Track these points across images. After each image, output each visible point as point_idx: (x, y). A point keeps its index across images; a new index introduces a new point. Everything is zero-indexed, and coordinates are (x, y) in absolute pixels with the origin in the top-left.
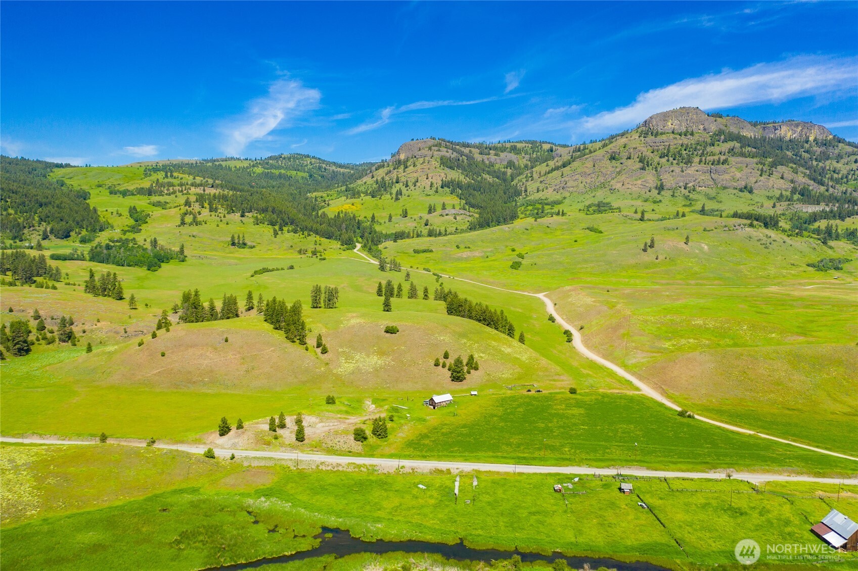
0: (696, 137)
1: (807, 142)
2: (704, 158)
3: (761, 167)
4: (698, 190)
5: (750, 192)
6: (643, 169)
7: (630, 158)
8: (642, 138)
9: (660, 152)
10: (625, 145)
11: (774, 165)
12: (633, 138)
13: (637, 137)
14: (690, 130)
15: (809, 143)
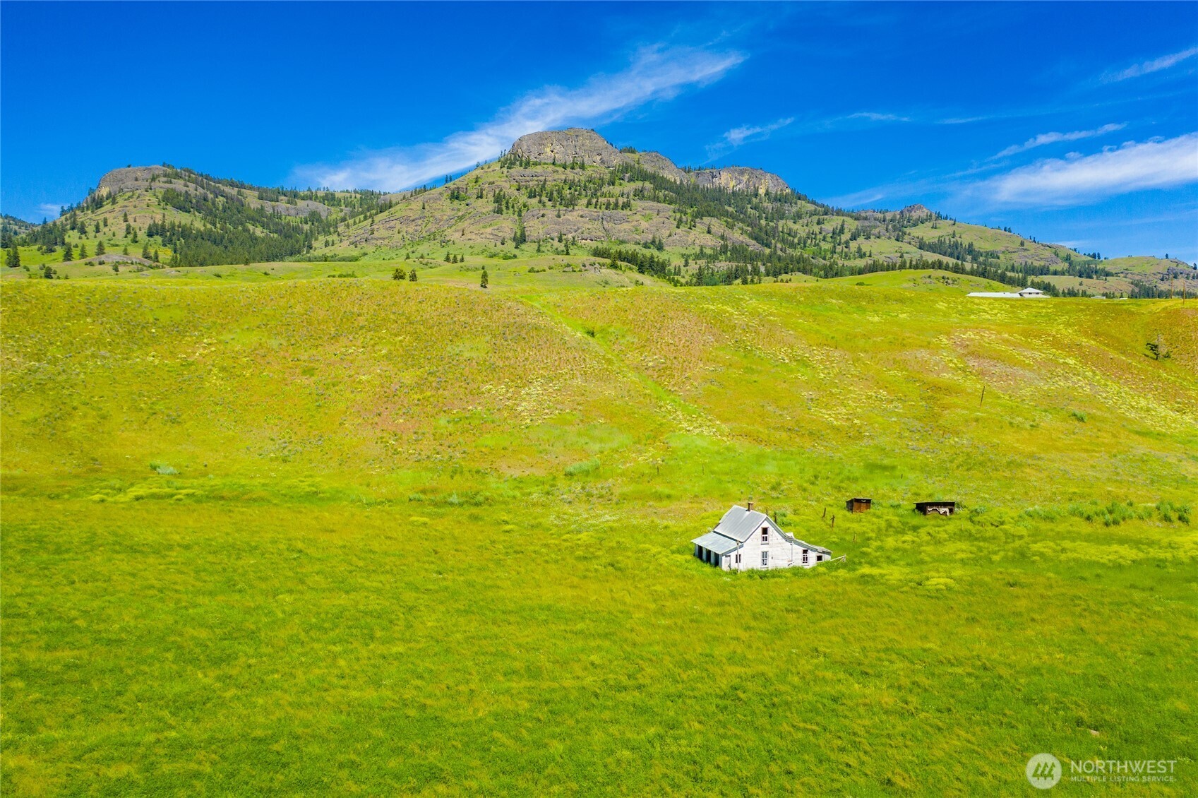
0: (589, 171)
1: (756, 195)
2: (594, 201)
3: (678, 215)
4: (580, 244)
5: (658, 249)
6: (499, 211)
7: (481, 197)
8: (505, 170)
9: (529, 190)
10: (477, 178)
11: (699, 215)
12: (490, 170)
13: (498, 168)
14: (579, 160)
15: (758, 197)
